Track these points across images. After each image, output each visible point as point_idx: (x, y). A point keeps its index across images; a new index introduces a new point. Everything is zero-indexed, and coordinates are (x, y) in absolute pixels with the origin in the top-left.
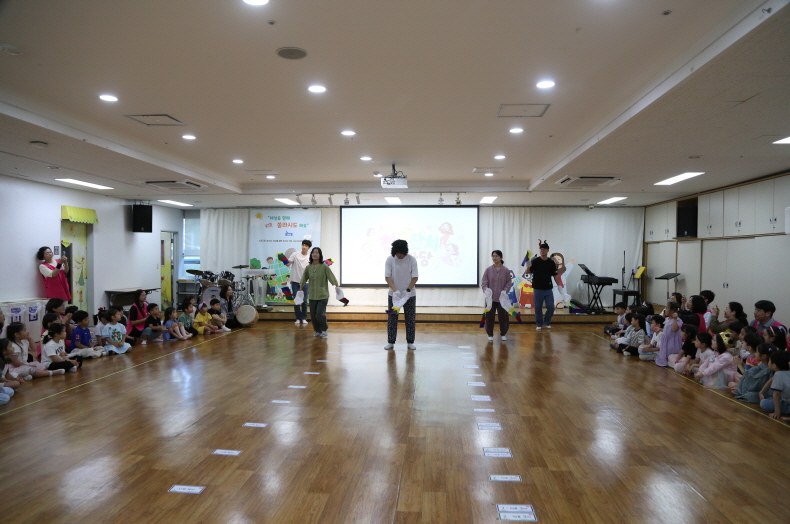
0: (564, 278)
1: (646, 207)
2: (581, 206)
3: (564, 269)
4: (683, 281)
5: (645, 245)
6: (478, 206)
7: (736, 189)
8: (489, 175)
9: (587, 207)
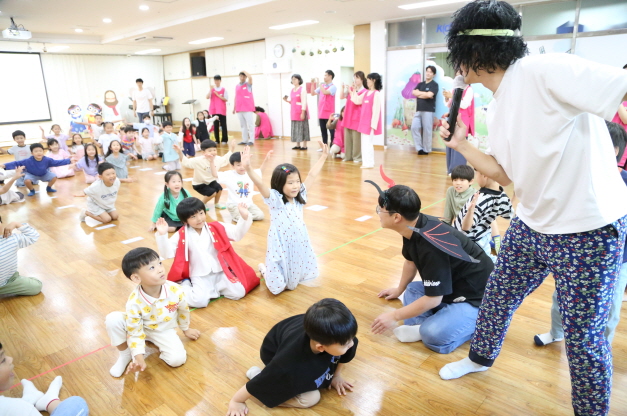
0: (117, 107)
1: (163, 56)
2: (121, 55)
3: (116, 102)
4: (199, 104)
5: (165, 82)
6: (39, 53)
7: (231, 48)
8: (79, 31)
9: (125, 55)
